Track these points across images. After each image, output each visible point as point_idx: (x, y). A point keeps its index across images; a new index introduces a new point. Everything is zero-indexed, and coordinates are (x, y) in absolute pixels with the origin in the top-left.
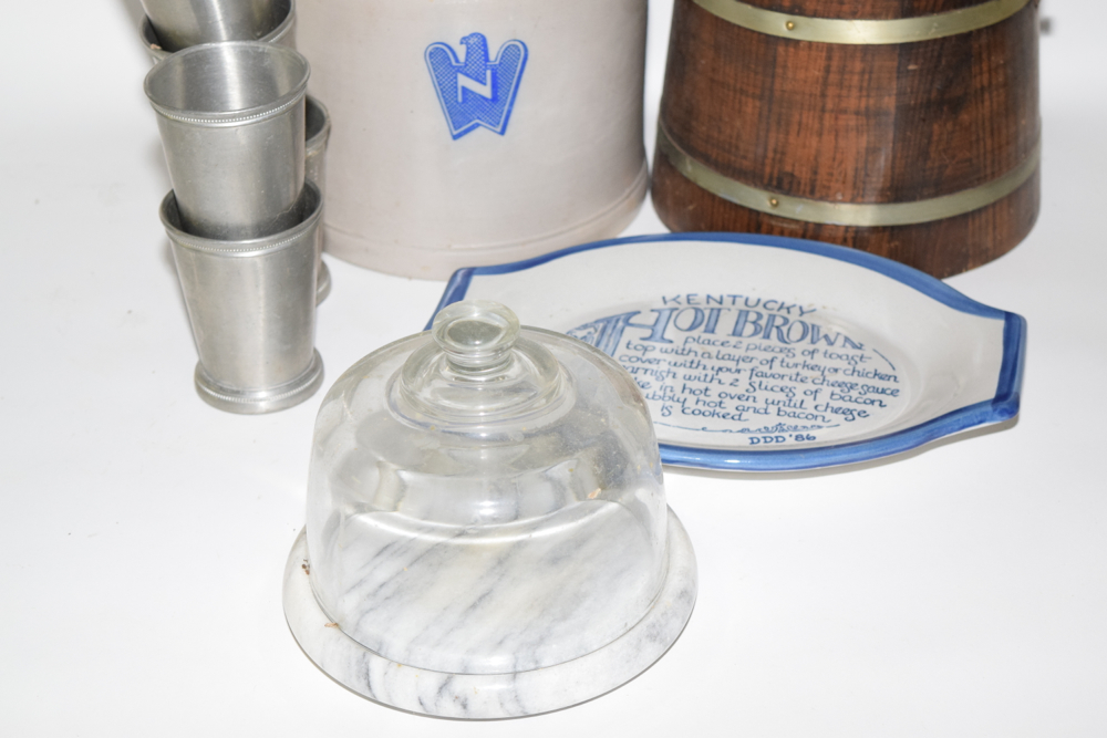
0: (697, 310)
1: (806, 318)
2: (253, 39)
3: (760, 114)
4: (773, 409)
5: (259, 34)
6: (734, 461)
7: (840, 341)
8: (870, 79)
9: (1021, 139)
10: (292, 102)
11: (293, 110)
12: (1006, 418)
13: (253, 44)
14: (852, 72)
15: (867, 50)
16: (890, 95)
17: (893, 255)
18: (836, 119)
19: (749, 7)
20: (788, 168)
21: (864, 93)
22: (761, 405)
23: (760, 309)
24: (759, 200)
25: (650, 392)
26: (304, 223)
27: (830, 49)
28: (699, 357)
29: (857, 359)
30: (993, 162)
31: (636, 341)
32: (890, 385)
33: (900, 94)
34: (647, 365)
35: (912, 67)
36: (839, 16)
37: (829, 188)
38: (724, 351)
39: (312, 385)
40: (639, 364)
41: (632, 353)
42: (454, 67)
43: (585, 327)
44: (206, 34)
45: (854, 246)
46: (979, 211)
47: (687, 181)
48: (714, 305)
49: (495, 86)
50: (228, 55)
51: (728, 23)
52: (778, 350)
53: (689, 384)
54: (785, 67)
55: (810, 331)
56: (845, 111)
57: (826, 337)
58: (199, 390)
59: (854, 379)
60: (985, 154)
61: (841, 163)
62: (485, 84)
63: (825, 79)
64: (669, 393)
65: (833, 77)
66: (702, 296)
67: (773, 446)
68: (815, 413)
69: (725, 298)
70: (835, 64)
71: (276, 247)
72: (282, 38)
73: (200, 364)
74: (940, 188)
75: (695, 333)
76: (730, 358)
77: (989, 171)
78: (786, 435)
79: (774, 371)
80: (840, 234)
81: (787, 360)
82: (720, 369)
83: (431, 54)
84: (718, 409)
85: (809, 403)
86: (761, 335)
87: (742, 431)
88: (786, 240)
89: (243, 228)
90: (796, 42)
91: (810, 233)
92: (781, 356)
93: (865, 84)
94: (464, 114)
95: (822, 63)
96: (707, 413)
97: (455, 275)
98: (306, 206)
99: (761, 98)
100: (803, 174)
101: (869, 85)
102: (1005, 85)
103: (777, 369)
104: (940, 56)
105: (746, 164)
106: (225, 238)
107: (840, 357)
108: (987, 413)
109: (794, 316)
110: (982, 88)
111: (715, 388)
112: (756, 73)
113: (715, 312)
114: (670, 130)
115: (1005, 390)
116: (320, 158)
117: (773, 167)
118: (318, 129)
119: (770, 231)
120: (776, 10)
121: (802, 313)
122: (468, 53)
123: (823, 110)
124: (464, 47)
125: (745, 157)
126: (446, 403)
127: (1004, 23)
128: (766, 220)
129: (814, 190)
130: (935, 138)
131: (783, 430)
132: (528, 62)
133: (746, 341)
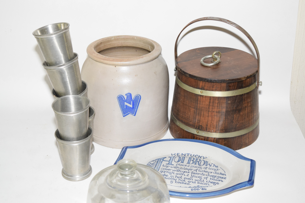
0: (179, 157)
1: (205, 160)
2: (78, 95)
3: (194, 112)
4: (197, 182)
5: (79, 93)
6: (187, 195)
7: (213, 165)
8: (220, 104)
9: (255, 118)
10: (86, 110)
11: (86, 112)
12: (251, 186)
13: (77, 96)
14: (215, 103)
15: (219, 98)
16: (224, 108)
17: (225, 145)
18: (212, 113)
19: (192, 88)
20: (201, 124)
21: (218, 108)
22: (194, 181)
23: (194, 157)
24: (194, 131)
25: (168, 177)
26: (88, 137)
27: (210, 97)
28: (180, 169)
29: (217, 170)
30: (248, 123)
31: (165, 165)
32: (224, 176)
33: (227, 108)
34: (167, 171)
35: (229, 102)
36: (212, 90)
37: (210, 129)
38: (186, 167)
39: (89, 174)
40: (166, 170)
41: (164, 167)
42: (124, 100)
43: (153, 161)
44: (67, 93)
45: (216, 143)
46: (245, 134)
47: (178, 126)
48: (183, 156)
49: (133, 105)
50: (71, 98)
51: (187, 91)
52: (198, 167)
53: (177, 175)
54: (200, 101)
55: (206, 163)
56: (214, 112)
57: (209, 164)
58: (63, 175)
59: (216, 175)
60: (246, 122)
61: (213, 124)
62: (131, 104)
63: (209, 105)
64: (172, 178)
65: (211, 104)
66: (181, 154)
67: (196, 191)
68: (207, 183)
69: (186, 154)
70: (211, 101)
71: (81, 143)
72: (84, 94)
73: (63, 169)
74: (236, 130)
75: (179, 163)
76: (187, 169)
77: (247, 125)
78: (199, 188)
79: (197, 173)
80: (213, 140)
81: (200, 170)
82: (185, 172)
83: (118, 97)
84: (184, 182)
85: (205, 181)
86: (194, 164)
87: (190, 187)
88: (200, 141)
89: (74, 138)
90: (203, 96)
91: (206, 139)
92: (199, 169)
93: (218, 106)
94: (126, 111)
95: (208, 101)
96: (181, 183)
97: (123, 148)
98: (89, 133)
99: (195, 108)
100: (204, 126)
101: (219, 106)
102: (251, 106)
103: (198, 172)
104: (236, 99)
105: (191, 123)
106: (69, 141)
107: (212, 169)
108: (246, 184)
109: (202, 159)
110: (245, 107)
111: (183, 177)
112: (193, 103)
113: (184, 158)
114: (174, 114)
115: (251, 179)
116: (93, 121)
117: (197, 124)
118: (92, 114)
119: (197, 139)
120: (198, 89)
121: (204, 158)
122: (127, 97)
123: (209, 111)
124: (126, 96)
125: (191, 122)
126: (119, 183)
127: (250, 92)
128: (196, 136)
129: (206, 130)
130: (235, 118)
131: (199, 187)
132: (141, 100)
133: (191, 165)
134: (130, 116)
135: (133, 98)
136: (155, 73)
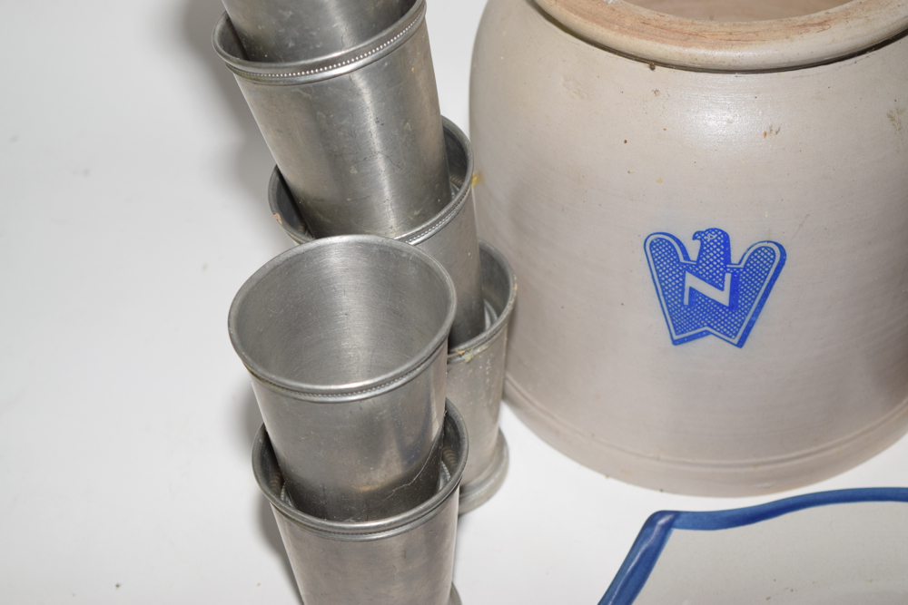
42: (681, 264)
49: (734, 292)
62: (722, 289)
83: (652, 243)
94: (690, 319)
122: (701, 251)
124: (698, 243)
132: (784, 269)
134: (711, 348)
135: (736, 256)
136: (892, 119)
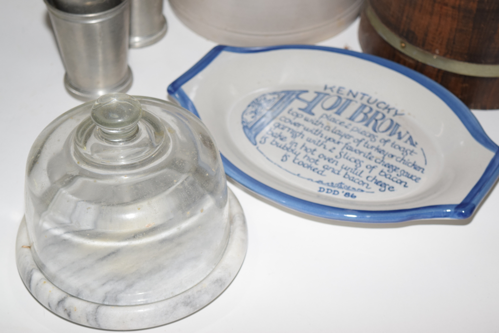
0: (340, 98)
1: (396, 119)
4: (343, 172)
7: (406, 137)
18: (441, 8)
20: (412, 29)
22: (338, 168)
23: (374, 107)
24: (396, 41)
28: (323, 128)
29: (409, 152)
31: (295, 110)
32: (417, 173)
34: (292, 126)
37: (432, 45)
38: (339, 128)
40: (288, 125)
41: (289, 116)
43: (274, 93)
48: (351, 97)
52: (368, 135)
53: (307, 144)
55: (394, 127)
56: (446, 5)
57: (400, 133)
59: (399, 165)
61: (440, 33)
64: (293, 147)
66: (347, 90)
68: (365, 181)
69: (359, 94)
75: (329, 113)
76: (339, 133)
78: (340, 191)
79: (358, 148)
81: (369, 142)
82: (330, 139)
84: (313, 164)
85: (364, 175)
86: (364, 123)
87: (318, 182)
92: (367, 139)
96: (306, 165)
97: (212, 49)
103: (361, 147)
107: (400, 148)
108: (450, 212)
109: (389, 116)
111: (319, 151)
113: (348, 102)
117: (405, 26)
119: (399, 61)
121: (396, 114)
125: (392, 16)
129: (424, 45)
131: (341, 187)
133: (354, 124)
